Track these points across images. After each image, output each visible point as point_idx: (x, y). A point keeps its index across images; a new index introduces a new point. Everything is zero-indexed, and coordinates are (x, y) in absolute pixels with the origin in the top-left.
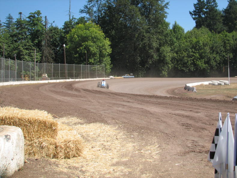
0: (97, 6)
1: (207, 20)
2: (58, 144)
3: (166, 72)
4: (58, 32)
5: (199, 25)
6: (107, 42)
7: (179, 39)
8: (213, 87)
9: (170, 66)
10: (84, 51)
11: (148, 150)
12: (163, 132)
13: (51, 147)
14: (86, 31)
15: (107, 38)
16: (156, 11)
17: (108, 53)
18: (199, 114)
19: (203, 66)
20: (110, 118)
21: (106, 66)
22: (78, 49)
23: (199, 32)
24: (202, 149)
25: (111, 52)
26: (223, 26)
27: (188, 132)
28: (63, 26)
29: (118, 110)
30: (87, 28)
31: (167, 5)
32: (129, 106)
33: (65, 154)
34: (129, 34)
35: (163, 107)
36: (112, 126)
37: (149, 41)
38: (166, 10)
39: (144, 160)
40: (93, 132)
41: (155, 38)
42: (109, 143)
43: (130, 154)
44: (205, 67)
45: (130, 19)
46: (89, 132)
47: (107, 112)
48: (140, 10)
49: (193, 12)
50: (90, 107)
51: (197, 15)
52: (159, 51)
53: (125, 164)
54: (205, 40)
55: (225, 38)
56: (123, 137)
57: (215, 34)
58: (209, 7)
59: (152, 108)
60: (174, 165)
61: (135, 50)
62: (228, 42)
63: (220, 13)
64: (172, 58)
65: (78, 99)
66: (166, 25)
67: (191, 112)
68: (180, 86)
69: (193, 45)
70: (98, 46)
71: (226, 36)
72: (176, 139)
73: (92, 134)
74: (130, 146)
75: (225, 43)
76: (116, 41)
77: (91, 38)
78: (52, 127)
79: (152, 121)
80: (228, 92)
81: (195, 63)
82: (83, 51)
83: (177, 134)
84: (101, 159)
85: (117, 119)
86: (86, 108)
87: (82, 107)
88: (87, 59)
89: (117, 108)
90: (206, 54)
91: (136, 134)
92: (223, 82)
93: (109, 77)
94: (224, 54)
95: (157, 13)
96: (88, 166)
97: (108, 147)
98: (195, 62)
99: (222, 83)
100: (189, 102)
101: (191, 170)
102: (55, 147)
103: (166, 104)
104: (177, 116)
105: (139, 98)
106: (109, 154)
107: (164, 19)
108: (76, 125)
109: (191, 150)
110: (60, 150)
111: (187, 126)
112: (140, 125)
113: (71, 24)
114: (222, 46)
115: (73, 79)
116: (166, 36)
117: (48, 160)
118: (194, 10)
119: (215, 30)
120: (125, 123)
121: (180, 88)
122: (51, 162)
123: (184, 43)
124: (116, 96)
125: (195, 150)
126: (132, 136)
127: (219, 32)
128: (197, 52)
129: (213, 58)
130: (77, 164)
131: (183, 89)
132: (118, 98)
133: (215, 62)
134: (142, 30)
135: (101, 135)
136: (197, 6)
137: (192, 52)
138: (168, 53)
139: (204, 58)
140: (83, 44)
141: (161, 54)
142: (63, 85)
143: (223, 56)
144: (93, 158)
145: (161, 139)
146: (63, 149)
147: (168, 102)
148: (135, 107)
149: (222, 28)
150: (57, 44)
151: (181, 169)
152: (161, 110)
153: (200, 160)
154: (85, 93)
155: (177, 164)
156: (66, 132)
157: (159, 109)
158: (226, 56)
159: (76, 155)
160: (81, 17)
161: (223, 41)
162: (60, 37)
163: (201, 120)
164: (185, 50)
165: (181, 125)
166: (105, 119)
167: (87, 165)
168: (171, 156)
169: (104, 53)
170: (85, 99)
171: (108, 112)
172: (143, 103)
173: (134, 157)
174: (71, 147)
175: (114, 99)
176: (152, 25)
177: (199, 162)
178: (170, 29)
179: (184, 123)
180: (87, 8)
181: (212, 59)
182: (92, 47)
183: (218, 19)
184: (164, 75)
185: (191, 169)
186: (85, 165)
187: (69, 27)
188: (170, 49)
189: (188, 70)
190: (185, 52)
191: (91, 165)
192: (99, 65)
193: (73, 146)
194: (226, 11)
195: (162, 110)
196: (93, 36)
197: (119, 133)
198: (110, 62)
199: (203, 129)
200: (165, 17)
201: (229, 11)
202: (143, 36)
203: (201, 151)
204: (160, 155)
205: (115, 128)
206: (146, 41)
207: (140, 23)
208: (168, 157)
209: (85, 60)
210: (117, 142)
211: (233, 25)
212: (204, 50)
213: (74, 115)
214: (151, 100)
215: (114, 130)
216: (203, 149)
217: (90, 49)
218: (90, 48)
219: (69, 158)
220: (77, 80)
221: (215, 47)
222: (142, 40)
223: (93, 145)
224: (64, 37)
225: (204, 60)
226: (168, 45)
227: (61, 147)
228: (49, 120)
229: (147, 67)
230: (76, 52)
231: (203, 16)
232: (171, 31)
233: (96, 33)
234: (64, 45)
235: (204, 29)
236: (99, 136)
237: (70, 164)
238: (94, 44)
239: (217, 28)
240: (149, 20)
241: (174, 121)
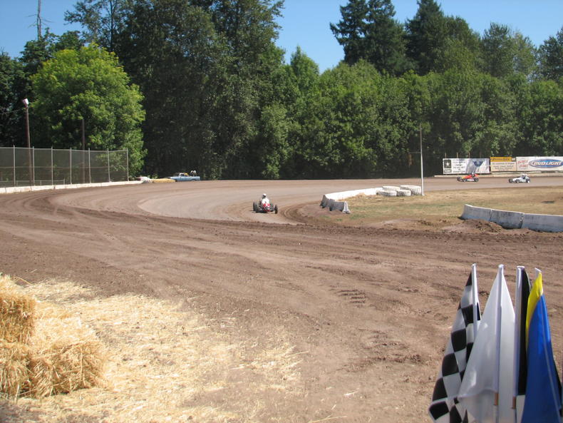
0: (109, 6)
1: (372, 46)
2: (35, 358)
3: (277, 166)
4: (8, 68)
5: (352, 56)
6: (135, 95)
7: (307, 88)
8: (386, 201)
9: (285, 152)
10: (76, 115)
11: (270, 360)
12: (298, 314)
13: (16, 367)
14: (81, 66)
15: (134, 85)
16: (254, 21)
17: (137, 120)
18: (378, 266)
19: (361, 153)
20: (161, 282)
21: (131, 152)
22: (61, 111)
23: (353, 72)
24: (401, 352)
25: (144, 119)
26: (406, 60)
27: (358, 311)
28: (22, 52)
29: (177, 261)
30: (85, 60)
31: (279, 9)
32: (203, 249)
33: (56, 381)
34: (188, 74)
35: (289, 251)
36: (168, 301)
37: (235, 92)
38: (276, 19)
39: (263, 387)
40: (121, 318)
41: (251, 87)
42: (166, 347)
43: (225, 373)
44: (366, 155)
45: (192, 39)
46: (111, 318)
47: (150, 265)
48: (214, 20)
49: (338, 25)
50: (106, 254)
51: (348, 32)
52: (260, 117)
53: (217, 400)
54: (366, 90)
55: (412, 88)
56: (201, 328)
57: (390, 77)
58: (374, 16)
59: (260, 255)
60: (340, 396)
61: (201, 115)
62: (419, 96)
63: (399, 30)
64: (289, 133)
65: (70, 235)
66: (275, 55)
67: (358, 262)
68: (310, 200)
69: (339, 103)
70: (111, 105)
71: (414, 83)
72: (334, 330)
73: (120, 323)
74: (222, 353)
75: (412, 98)
76: (156, 92)
77: (93, 83)
78: (19, 312)
79: (266, 286)
80: (421, 212)
81: (344, 146)
82: (73, 114)
83: (332, 317)
84: (151, 389)
85: (177, 284)
86: (92, 257)
87: (84, 254)
88: (84, 136)
89: (173, 255)
90: (369, 124)
91: (231, 320)
92: (407, 189)
93: (139, 180)
94: (410, 124)
95: (255, 28)
96: (120, 411)
97: (166, 357)
98: (344, 144)
99: (407, 191)
100: (346, 237)
101: (387, 408)
102: (27, 366)
103: (293, 243)
104: (327, 273)
105: (224, 229)
106: (171, 375)
107: (272, 40)
108: (73, 303)
109: (375, 355)
110: (41, 372)
111: (356, 297)
112: (238, 298)
113: (43, 49)
114: (405, 105)
115: (50, 184)
116: (276, 80)
117: (7, 403)
118: (341, 22)
119: (389, 68)
120: (199, 292)
121: (310, 204)
122: (17, 408)
123: (317, 98)
124: (164, 225)
125: (386, 357)
126: (223, 326)
127: (398, 74)
128: (348, 121)
129: (385, 134)
130: (90, 407)
131: (318, 207)
132: (172, 230)
133: (389, 141)
134: (219, 66)
135: (143, 326)
136: (347, 11)
137: (337, 118)
138: (280, 121)
139: (364, 135)
140: (73, 98)
141: (263, 123)
142: (25, 200)
143: (408, 128)
144: (130, 389)
145: (296, 331)
146: (49, 368)
147: (297, 239)
148: (219, 251)
149: (404, 64)
150: (7, 97)
151: (362, 407)
152: (285, 257)
153: (402, 379)
154: (86, 218)
155: (348, 394)
156: (53, 323)
157: (278, 256)
158: (416, 129)
159: (85, 383)
160: (69, 32)
161: (406, 93)
162: (13, 81)
163: (386, 281)
164: (320, 115)
165: (340, 294)
166: (148, 284)
167: (118, 409)
168: (328, 373)
169: (127, 120)
170: (88, 235)
171: (153, 266)
172: (236, 242)
173: (236, 380)
174: (72, 361)
175: (162, 234)
176: (243, 55)
177: (401, 387)
178: (286, 64)
179: (346, 289)
180: (86, 10)
181: (383, 136)
182: (98, 106)
183: (397, 43)
184: (272, 172)
185: (386, 405)
186: (112, 409)
187: (37, 57)
188: (286, 111)
189: (327, 162)
190: (321, 119)
191: (128, 408)
192: (114, 149)
193: (76, 360)
194: (414, 25)
195: (287, 259)
196: (99, 78)
197: (188, 319)
198: (142, 142)
199: (394, 302)
200: (274, 37)
201: (419, 25)
202: (223, 80)
203: (401, 358)
204: (301, 371)
205: (176, 307)
206: (227, 93)
207: (215, 49)
208: (324, 378)
209: (78, 138)
210: (185, 342)
211: (428, 58)
212: (364, 115)
213: (66, 276)
214: (254, 233)
215: (175, 312)
216: (405, 353)
217: (93, 111)
218: (91, 107)
219: (67, 393)
220: (59, 187)
221: (388, 109)
222: (220, 90)
223: (124, 353)
224: (26, 81)
225: (364, 137)
226: (280, 101)
227: (44, 365)
228: (9, 293)
229: (231, 155)
230: (57, 119)
231: (362, 36)
232: (287, 68)
233: (106, 71)
234: (27, 101)
235: (364, 67)
236: (138, 328)
237: (71, 410)
238: (102, 98)
239: (395, 64)
240: (236, 44)
241: (321, 285)
